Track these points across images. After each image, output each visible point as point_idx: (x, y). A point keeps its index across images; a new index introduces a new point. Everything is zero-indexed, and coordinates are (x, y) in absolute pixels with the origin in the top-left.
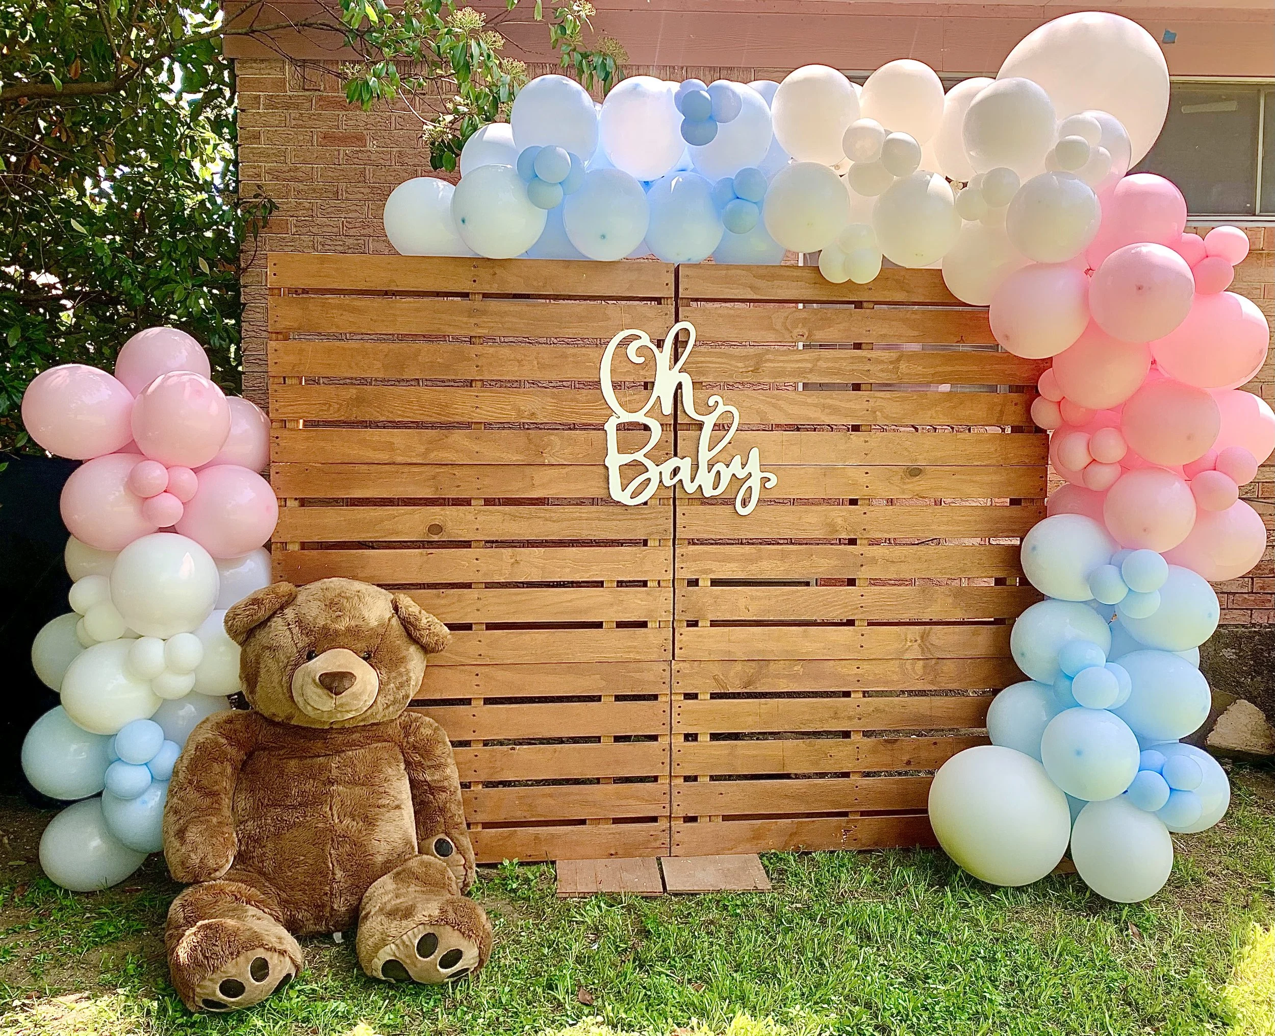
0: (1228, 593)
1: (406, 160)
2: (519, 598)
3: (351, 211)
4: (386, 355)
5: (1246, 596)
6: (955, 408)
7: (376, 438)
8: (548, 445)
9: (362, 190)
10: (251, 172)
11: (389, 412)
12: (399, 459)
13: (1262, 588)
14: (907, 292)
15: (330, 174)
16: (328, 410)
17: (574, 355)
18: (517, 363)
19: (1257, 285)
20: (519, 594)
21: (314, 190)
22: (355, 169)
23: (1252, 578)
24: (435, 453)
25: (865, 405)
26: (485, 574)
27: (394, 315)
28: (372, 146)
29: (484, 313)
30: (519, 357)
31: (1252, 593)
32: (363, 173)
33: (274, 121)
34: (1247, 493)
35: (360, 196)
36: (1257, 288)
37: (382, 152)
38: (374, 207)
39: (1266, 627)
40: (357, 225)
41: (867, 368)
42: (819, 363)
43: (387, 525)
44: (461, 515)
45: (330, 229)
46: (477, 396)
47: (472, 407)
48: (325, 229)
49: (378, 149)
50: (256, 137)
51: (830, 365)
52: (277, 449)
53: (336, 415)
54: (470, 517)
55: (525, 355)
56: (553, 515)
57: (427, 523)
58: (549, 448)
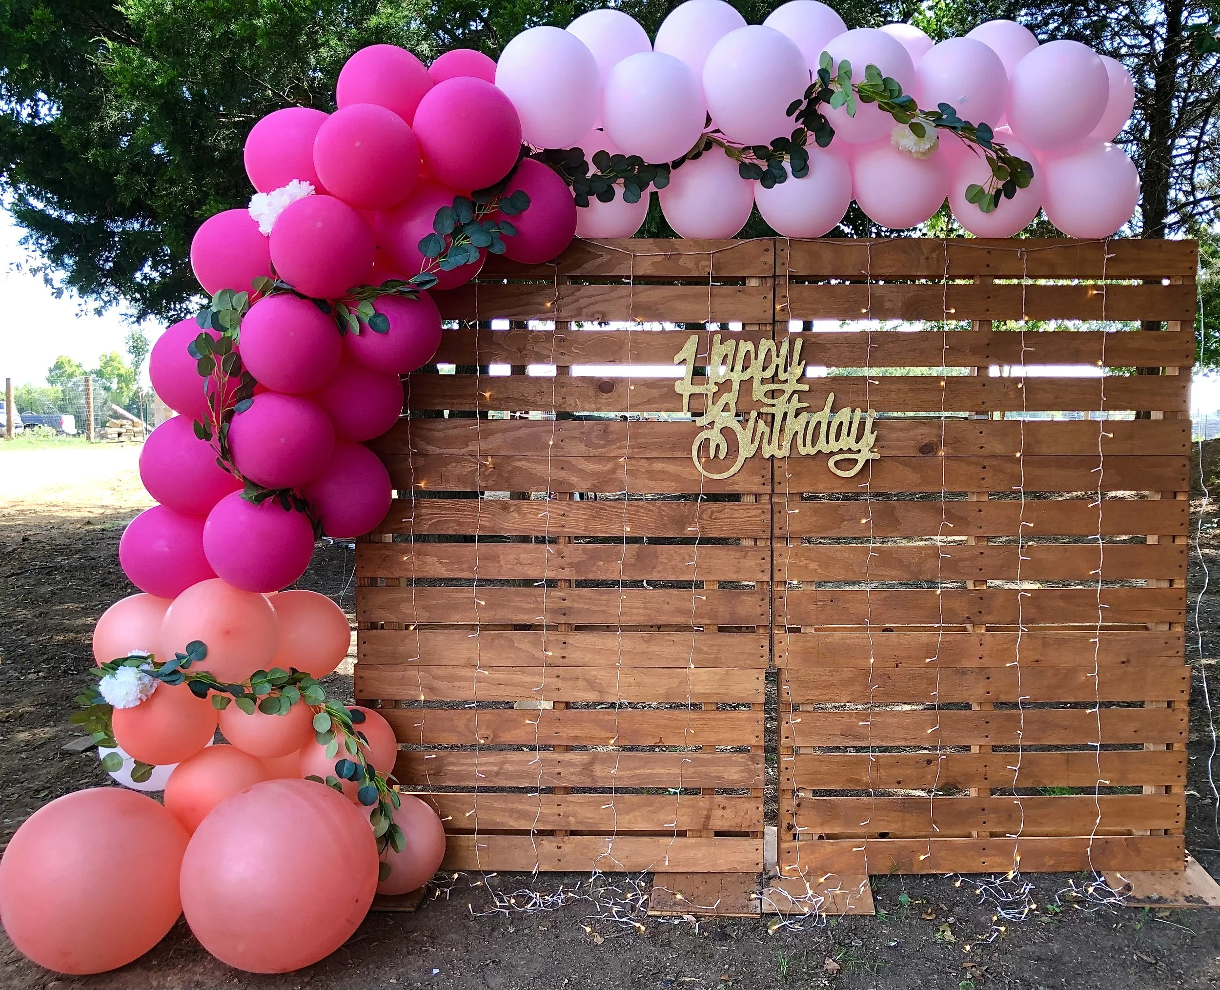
4: (654, 568)
6: (654, 812)
7: (666, 484)
11: (652, 511)
14: (599, 692)
16: (712, 512)
17: (462, 570)
18: (523, 562)
24: (606, 469)
25: (557, 810)
27: (645, 608)
29: (554, 612)
30: (519, 568)
41: (557, 770)
42: (505, 767)
46: (563, 527)
47: (568, 516)
51: (517, 768)
52: (764, 472)
53: (705, 507)
55: (512, 569)
57: (614, 394)
58: (487, 473)
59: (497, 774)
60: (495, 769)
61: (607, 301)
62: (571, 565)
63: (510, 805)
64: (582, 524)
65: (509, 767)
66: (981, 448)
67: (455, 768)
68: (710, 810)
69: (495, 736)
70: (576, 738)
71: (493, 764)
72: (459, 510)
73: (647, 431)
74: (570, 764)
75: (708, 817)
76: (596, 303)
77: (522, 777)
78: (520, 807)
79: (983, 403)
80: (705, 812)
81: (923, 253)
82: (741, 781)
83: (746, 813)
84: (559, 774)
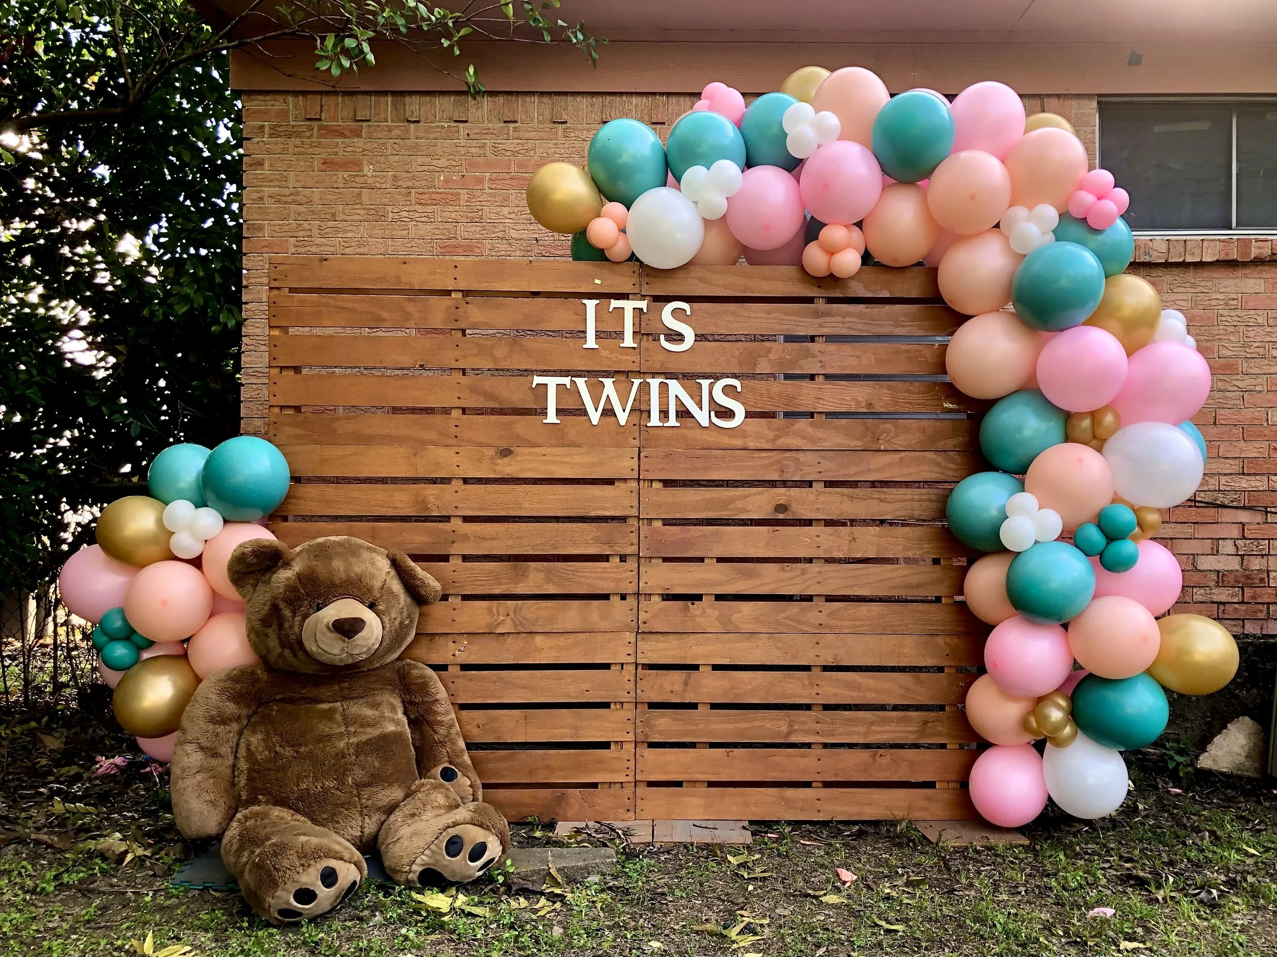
0: (1219, 603)
1: (400, 183)
2: (856, 573)
3: (348, 231)
5: (1237, 606)
8: (884, 433)
9: (358, 211)
10: (255, 196)
12: (751, 445)
13: (1254, 597)
15: (329, 196)
18: (856, 359)
19: (1234, 296)
20: (856, 569)
21: (313, 211)
22: (352, 192)
23: (1242, 588)
24: (783, 439)
25: (820, 690)
26: (825, 550)
28: (368, 170)
29: (827, 315)
31: (1242, 602)
32: (359, 195)
33: (277, 148)
34: (1232, 501)
35: (356, 217)
36: (1233, 299)
37: (378, 177)
38: (369, 227)
39: (1259, 638)
40: (353, 244)
41: (819, 726)
43: (739, 504)
44: (805, 496)
45: (327, 248)
46: (819, 389)
47: (815, 399)
48: (323, 248)
49: (374, 173)
50: (260, 164)
54: (812, 497)
56: (887, 496)
57: (774, 503)
58: (885, 435)
59: (872, 723)
60: (873, 728)
61: (780, 581)
62: (814, 356)
63: (861, 695)
64: (804, 392)
65: (862, 729)
66: (458, 453)
67: (910, 729)
68: (684, 690)
69: (874, 757)
70: (803, 756)
71: (877, 732)
72: (910, 403)
73: (746, 472)
74: (808, 732)
75: (686, 683)
76: (789, 579)
77: (849, 720)
78: (852, 693)
79: (456, 492)
80: (688, 688)
81: (512, 620)
82: (657, 716)
83: (652, 687)
84: (818, 723)
